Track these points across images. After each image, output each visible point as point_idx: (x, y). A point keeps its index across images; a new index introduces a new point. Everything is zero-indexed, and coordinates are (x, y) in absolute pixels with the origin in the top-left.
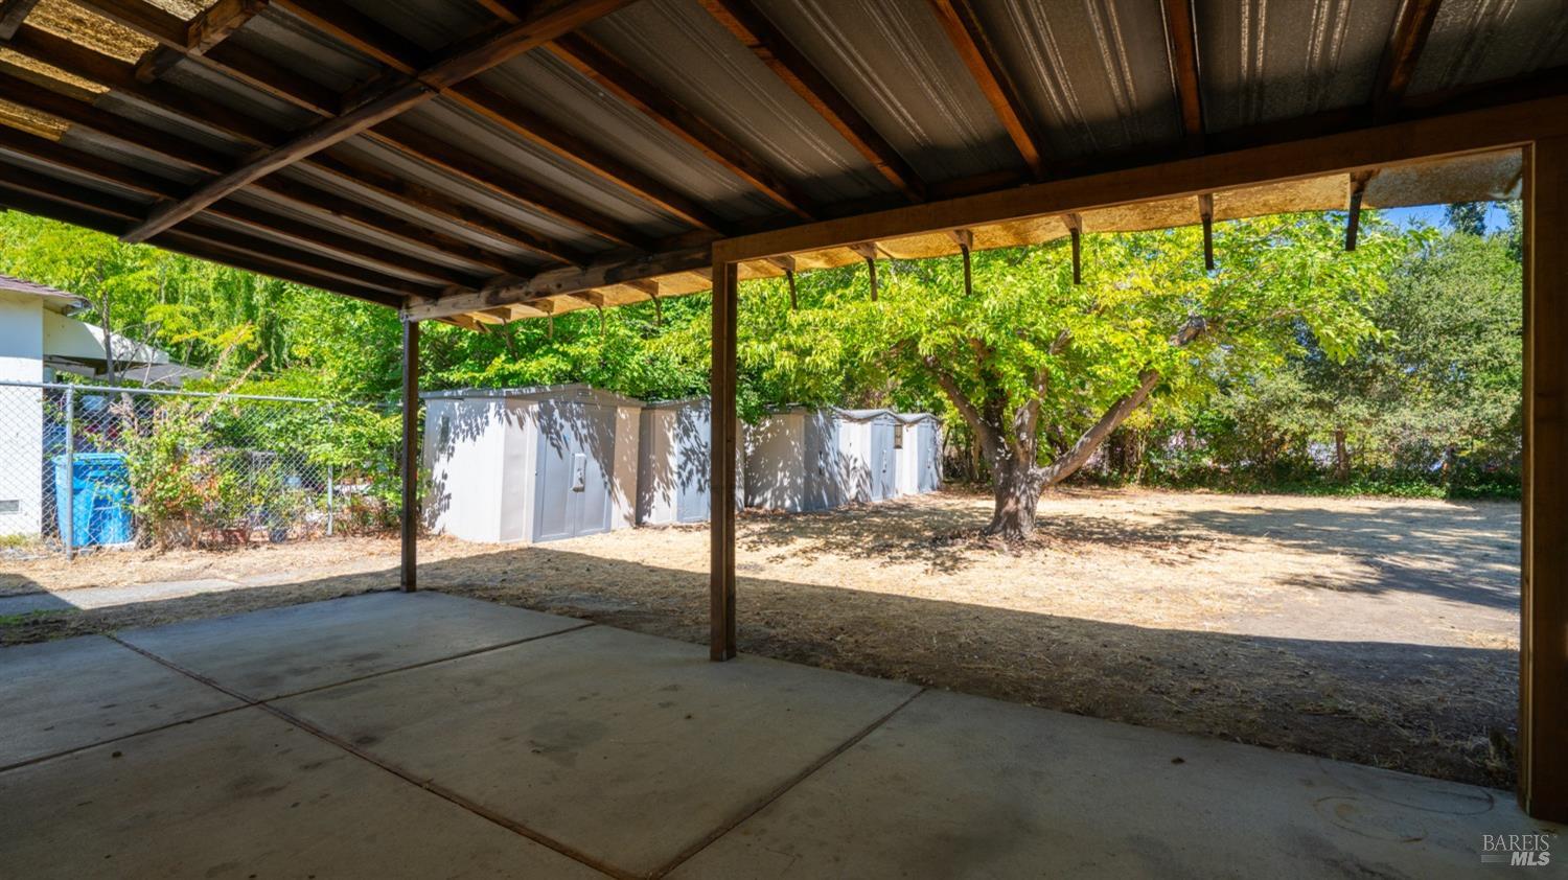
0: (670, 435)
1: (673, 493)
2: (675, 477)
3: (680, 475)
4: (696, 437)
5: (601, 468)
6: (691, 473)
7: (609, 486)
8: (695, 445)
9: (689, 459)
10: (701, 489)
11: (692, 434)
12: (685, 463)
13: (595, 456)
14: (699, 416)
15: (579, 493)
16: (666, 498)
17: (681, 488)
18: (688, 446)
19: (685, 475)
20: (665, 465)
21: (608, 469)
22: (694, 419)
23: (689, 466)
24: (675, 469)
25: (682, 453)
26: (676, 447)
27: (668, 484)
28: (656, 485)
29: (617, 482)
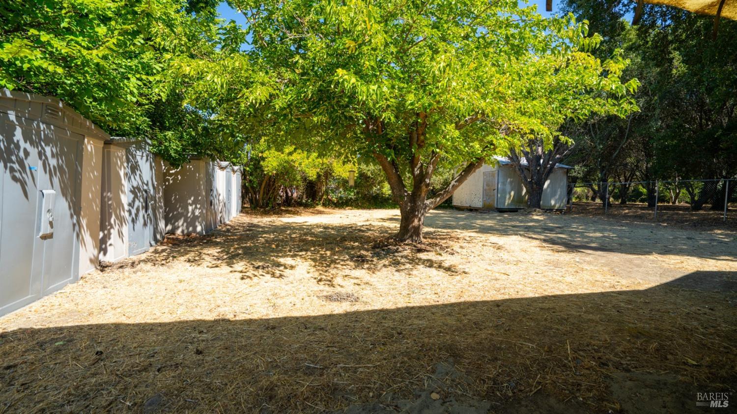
0: (122, 173)
1: (125, 229)
2: (127, 214)
3: (130, 211)
4: (140, 175)
5: (70, 208)
6: (138, 210)
7: (77, 228)
8: (140, 183)
9: (136, 196)
10: (145, 224)
11: (138, 173)
12: (134, 201)
13: (64, 194)
14: (142, 156)
15: (48, 240)
16: (120, 234)
17: (132, 225)
18: (135, 185)
19: (134, 211)
20: (120, 204)
21: (76, 209)
22: (138, 158)
23: (137, 203)
24: (126, 207)
25: (131, 191)
26: (126, 186)
27: (122, 221)
28: (112, 221)
29: (84, 222)
